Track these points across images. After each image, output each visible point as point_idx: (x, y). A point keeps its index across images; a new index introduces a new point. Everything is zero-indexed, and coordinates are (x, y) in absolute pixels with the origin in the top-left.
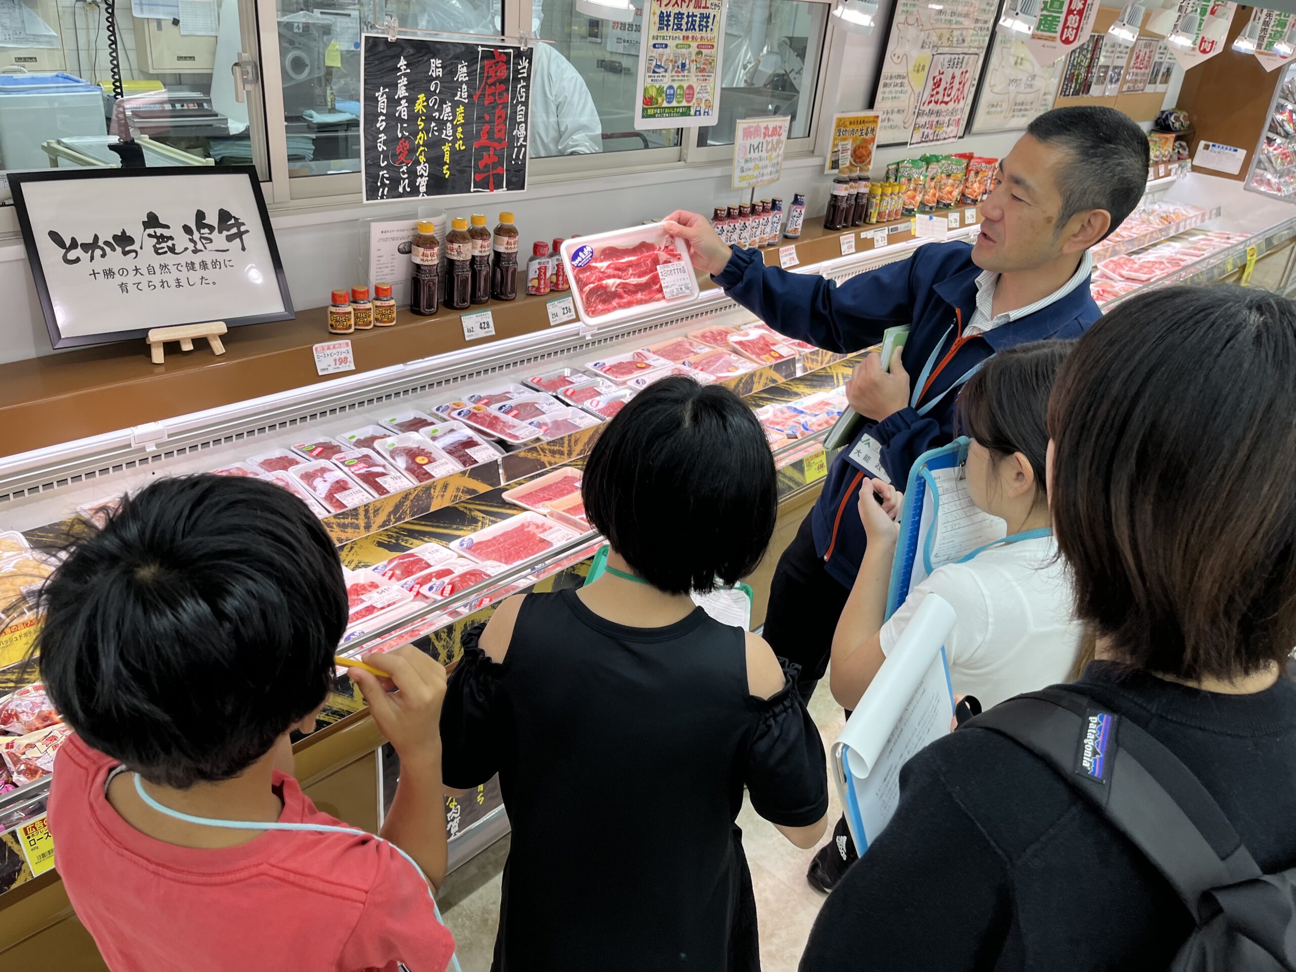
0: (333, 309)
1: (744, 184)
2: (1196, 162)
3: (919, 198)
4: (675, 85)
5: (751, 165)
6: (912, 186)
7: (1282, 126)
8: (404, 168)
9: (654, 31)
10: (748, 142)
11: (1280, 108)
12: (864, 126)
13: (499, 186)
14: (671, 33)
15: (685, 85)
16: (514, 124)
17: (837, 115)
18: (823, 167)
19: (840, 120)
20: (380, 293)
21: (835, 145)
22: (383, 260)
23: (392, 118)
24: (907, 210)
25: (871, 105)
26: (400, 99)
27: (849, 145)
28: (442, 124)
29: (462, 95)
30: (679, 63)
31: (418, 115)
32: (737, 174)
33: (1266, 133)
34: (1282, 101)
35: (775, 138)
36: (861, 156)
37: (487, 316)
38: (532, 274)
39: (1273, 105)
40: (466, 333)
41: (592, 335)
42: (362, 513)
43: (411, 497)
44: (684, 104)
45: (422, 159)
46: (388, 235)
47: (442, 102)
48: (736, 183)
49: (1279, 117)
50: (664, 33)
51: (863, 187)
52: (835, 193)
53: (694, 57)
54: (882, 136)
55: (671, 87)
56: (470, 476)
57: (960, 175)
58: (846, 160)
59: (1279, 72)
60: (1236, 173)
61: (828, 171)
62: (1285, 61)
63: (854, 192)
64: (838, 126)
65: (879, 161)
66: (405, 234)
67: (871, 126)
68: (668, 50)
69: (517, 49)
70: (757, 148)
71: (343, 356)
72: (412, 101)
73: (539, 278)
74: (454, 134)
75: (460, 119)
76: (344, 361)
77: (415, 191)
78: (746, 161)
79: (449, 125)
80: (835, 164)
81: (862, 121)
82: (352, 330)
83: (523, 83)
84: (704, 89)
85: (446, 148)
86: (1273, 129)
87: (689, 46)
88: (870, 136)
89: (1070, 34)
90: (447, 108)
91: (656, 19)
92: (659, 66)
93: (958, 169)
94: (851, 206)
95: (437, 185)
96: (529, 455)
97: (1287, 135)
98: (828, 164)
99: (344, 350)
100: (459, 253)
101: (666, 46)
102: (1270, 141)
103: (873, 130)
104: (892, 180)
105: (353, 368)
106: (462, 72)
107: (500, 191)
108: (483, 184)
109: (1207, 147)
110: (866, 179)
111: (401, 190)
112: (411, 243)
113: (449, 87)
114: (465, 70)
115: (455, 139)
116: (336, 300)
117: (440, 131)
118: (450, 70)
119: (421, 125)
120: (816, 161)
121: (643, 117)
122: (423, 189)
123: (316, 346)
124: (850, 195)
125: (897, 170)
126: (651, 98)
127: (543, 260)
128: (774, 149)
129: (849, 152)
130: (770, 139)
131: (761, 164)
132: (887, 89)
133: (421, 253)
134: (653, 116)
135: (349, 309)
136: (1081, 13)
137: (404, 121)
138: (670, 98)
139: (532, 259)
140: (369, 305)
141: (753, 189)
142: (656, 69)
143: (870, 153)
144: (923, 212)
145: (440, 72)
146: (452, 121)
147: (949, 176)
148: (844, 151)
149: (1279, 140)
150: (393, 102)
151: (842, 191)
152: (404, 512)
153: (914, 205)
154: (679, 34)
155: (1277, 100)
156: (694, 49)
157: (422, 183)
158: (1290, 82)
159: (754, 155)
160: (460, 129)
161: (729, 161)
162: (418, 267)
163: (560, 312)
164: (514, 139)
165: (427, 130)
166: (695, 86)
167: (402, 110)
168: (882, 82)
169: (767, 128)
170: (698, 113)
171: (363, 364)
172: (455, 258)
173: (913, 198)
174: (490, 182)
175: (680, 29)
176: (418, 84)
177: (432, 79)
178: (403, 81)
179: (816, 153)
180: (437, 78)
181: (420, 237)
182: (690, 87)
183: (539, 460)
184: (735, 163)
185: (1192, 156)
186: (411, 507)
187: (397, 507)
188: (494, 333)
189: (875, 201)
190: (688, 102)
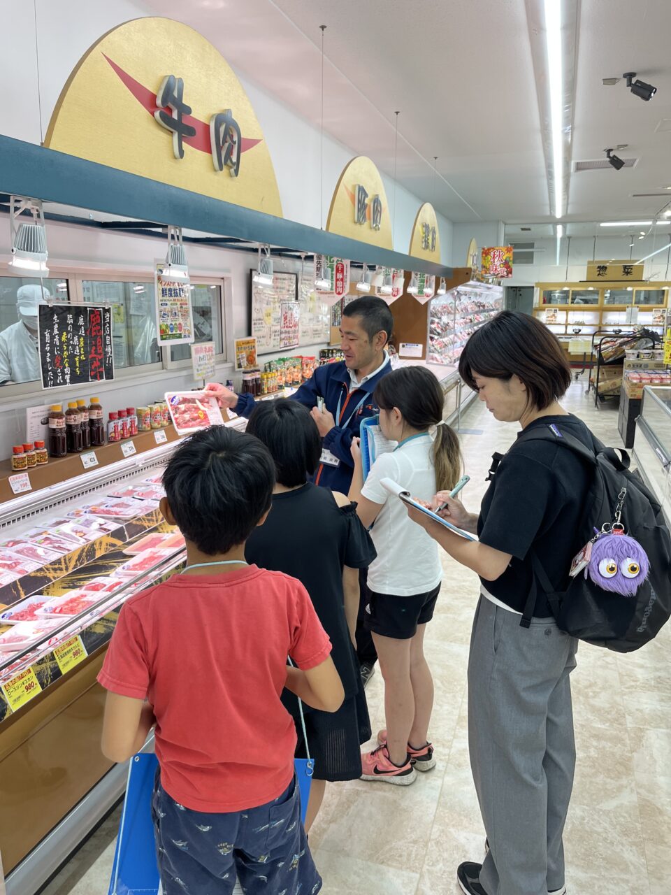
0: (16, 457)
1: (200, 378)
2: (401, 354)
3: (284, 379)
4: (173, 324)
5: (202, 367)
6: (279, 374)
7: (436, 330)
8: (59, 371)
9: (161, 298)
10: (198, 356)
11: (432, 322)
12: (250, 345)
13: (102, 378)
14: (168, 298)
15: (178, 323)
16: (106, 345)
17: (236, 340)
18: (233, 367)
19: (237, 342)
20: (37, 446)
21: (238, 356)
22: (34, 429)
23: (52, 345)
24: (279, 386)
25: (249, 334)
26: (55, 335)
27: (244, 355)
28: (74, 347)
29: (82, 332)
30: (173, 312)
31: (63, 343)
32: (195, 372)
33: (429, 335)
34: (432, 318)
35: (210, 353)
36: (251, 360)
37: (92, 454)
38: (111, 430)
39: (429, 321)
40: (84, 465)
41: (143, 464)
42: (63, 561)
43: (85, 550)
44: (178, 332)
45: (67, 365)
46: (36, 414)
47: (74, 336)
48: (196, 378)
49: (433, 326)
50: (165, 298)
51: (257, 375)
52: (245, 379)
53: (179, 309)
54: (259, 350)
55: (171, 324)
56: (111, 536)
57: (300, 367)
58: (244, 363)
59: (427, 304)
60: (421, 356)
61: (237, 369)
62: (428, 299)
63: (254, 377)
64: (237, 345)
65: (261, 362)
66: (44, 413)
67: (253, 344)
68: (167, 307)
69: (104, 308)
70: (203, 359)
71: (24, 482)
72: (60, 335)
73: (115, 432)
74: (80, 352)
75: (82, 344)
76: (25, 485)
77: (65, 383)
78: (199, 365)
79: (77, 347)
80: (240, 366)
81: (248, 343)
82: (26, 468)
83: (108, 325)
84: (186, 324)
85: (77, 359)
86: (431, 332)
87: (177, 304)
88: (253, 350)
89: (340, 290)
90: (76, 339)
91: (161, 292)
92: (165, 314)
93: (298, 363)
94: (253, 385)
95: (75, 379)
96: (138, 523)
97: (439, 334)
98: (236, 366)
99: (24, 479)
100: (75, 420)
101: (167, 304)
102: (432, 339)
103: (254, 347)
104: (268, 371)
105: (31, 488)
106: (81, 321)
107: (101, 381)
108: (95, 377)
109: (403, 346)
110: (259, 371)
111: (58, 382)
112: (48, 419)
113: (76, 327)
114: (82, 319)
115: (80, 355)
116: (15, 451)
117: (73, 350)
118: (76, 320)
119: (65, 348)
120: (229, 365)
121: (162, 339)
122: (68, 381)
123: (11, 477)
124: (253, 380)
125: (270, 366)
126: (163, 330)
127: (116, 421)
128: (210, 359)
129: (245, 359)
130: (207, 353)
131: (206, 367)
132: (256, 326)
133: (56, 422)
134: (165, 339)
135: (24, 455)
136: (342, 280)
137: (57, 346)
138: (172, 330)
139: (109, 422)
140: (34, 453)
141: (204, 381)
142: (163, 316)
143: (255, 359)
144: (287, 386)
145: (72, 321)
146: (78, 345)
147: (294, 367)
148: (243, 358)
149: (436, 337)
150: (52, 337)
151: (249, 377)
152: (83, 559)
153: (282, 383)
154: (171, 298)
155: (430, 319)
156: (179, 306)
157: (68, 377)
158: (433, 309)
159: (202, 362)
160: (82, 349)
161: (191, 367)
162: (54, 430)
163: (128, 450)
164: (106, 353)
165: (68, 350)
166: (182, 323)
167: (56, 340)
168: (253, 322)
169: (205, 348)
170: (185, 336)
171: (36, 486)
172: (73, 423)
173: (281, 379)
174: (98, 376)
175: (171, 296)
176: (63, 326)
177: (68, 324)
178: (56, 326)
179: (228, 361)
180: (71, 324)
181: (54, 413)
182: (180, 324)
183: (143, 525)
184: (194, 367)
185: (398, 351)
186: (86, 556)
187: (80, 556)
188: (97, 463)
189: (265, 381)
190: (180, 331)
